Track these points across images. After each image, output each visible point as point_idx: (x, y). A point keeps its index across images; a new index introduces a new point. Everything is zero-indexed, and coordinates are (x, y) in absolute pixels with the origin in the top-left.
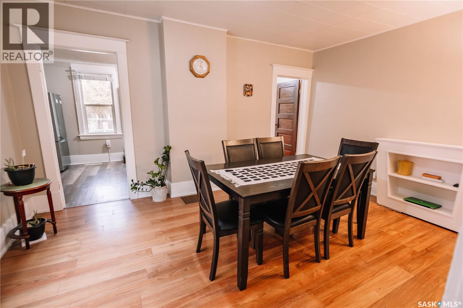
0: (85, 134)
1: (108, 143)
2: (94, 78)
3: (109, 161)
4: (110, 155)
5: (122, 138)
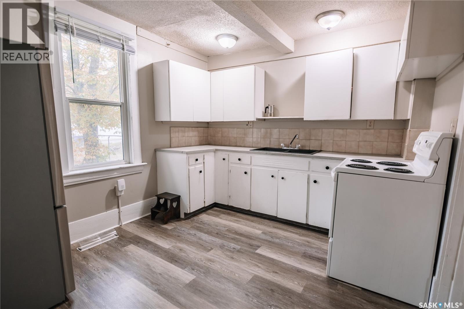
1: (122, 186)
2: (100, 38)
3: (118, 226)
4: (121, 210)
5: (141, 172)
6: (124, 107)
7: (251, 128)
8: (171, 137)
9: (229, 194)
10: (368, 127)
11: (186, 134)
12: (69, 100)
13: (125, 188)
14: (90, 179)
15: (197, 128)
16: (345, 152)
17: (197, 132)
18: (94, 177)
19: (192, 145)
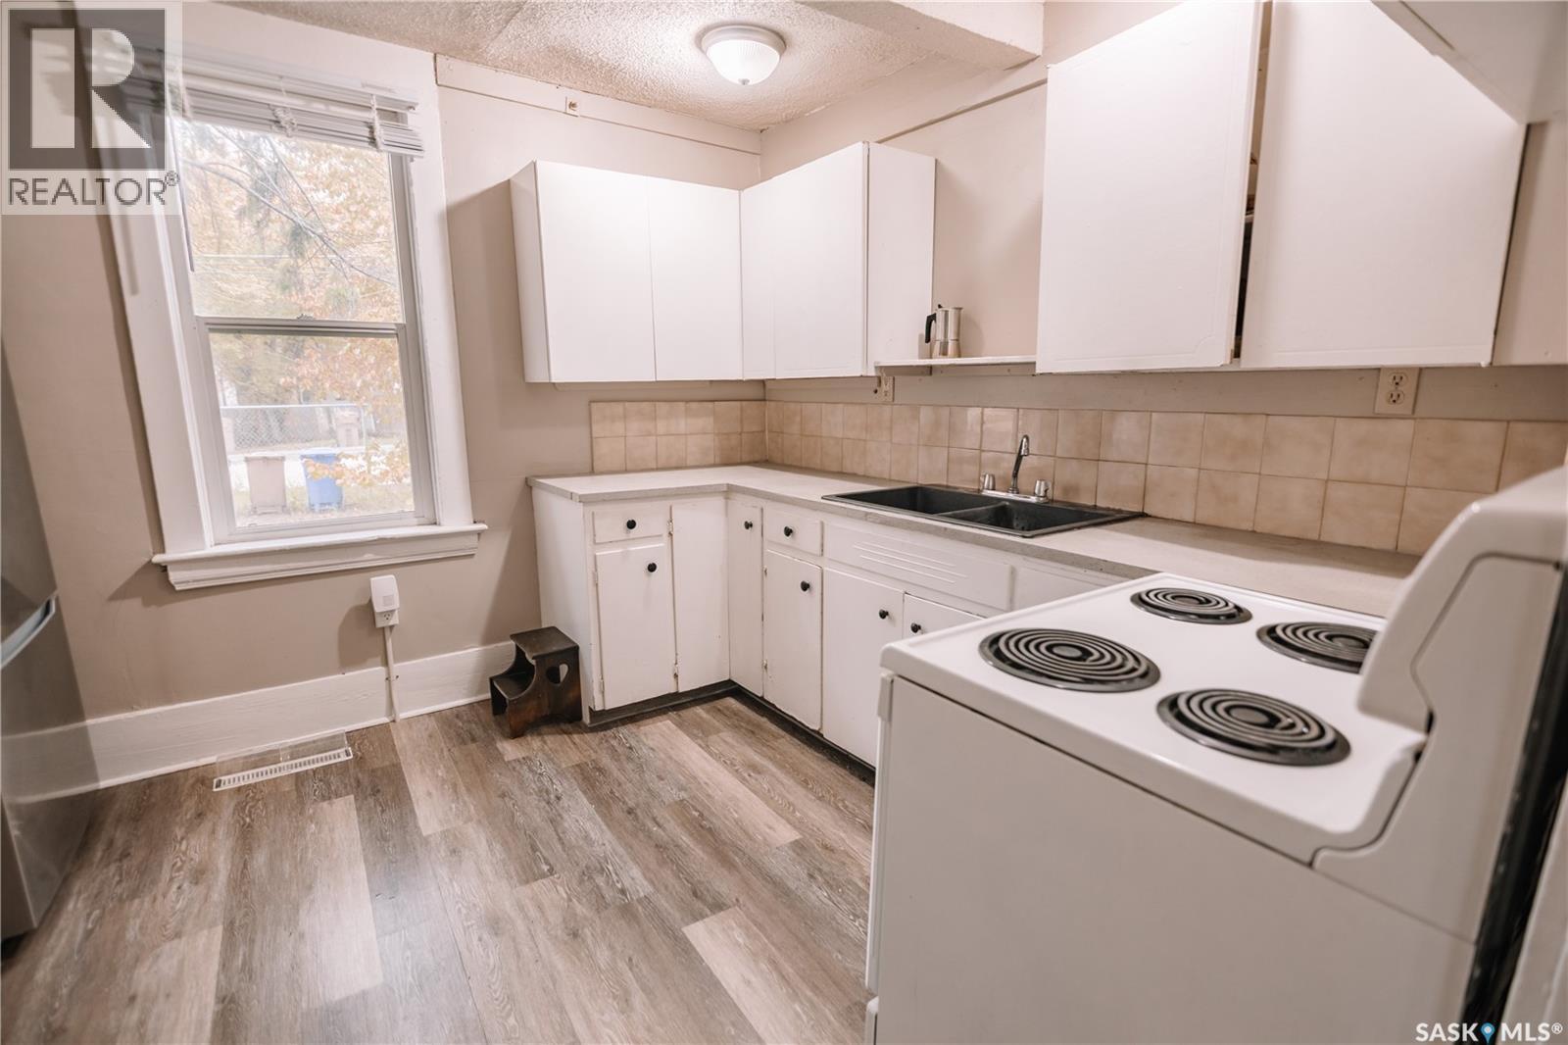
0: (210, 550)
1: (388, 599)
2: (280, 113)
3: (386, 720)
4: (393, 675)
5: (473, 555)
6: (410, 338)
7: (885, 403)
8: (594, 435)
9: (766, 657)
10: (1383, 406)
11: (661, 426)
12: (208, 324)
13: (396, 605)
14: (275, 571)
15: (710, 405)
16: (1254, 532)
17: (712, 419)
18: (292, 565)
19: (689, 463)
